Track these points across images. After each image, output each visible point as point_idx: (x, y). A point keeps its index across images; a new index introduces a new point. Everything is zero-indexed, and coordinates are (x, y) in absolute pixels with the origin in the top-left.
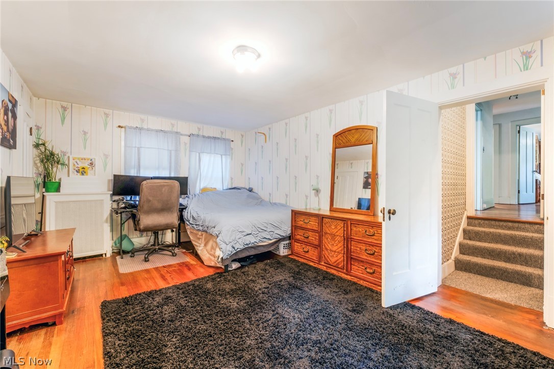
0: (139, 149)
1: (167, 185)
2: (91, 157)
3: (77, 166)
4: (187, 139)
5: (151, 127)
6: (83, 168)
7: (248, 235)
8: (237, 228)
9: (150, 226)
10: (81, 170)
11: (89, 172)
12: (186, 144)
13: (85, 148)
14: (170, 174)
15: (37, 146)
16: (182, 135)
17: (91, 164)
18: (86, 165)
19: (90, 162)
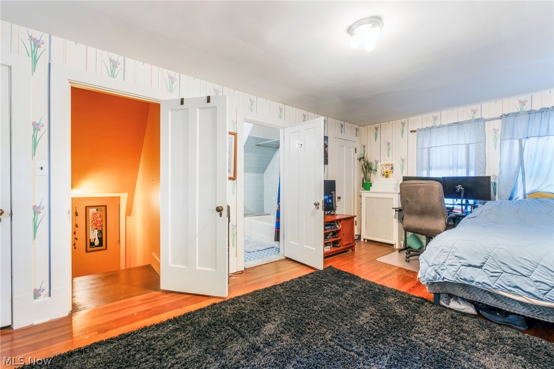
0: (429, 149)
1: (424, 187)
2: (392, 163)
3: (383, 170)
4: (498, 124)
5: (444, 122)
6: (387, 172)
7: (470, 266)
8: (453, 250)
9: (412, 227)
10: (386, 174)
11: (390, 175)
12: (495, 131)
13: (388, 156)
14: (468, 173)
15: (360, 159)
16: (485, 120)
17: (392, 168)
18: (388, 170)
19: (391, 167)
